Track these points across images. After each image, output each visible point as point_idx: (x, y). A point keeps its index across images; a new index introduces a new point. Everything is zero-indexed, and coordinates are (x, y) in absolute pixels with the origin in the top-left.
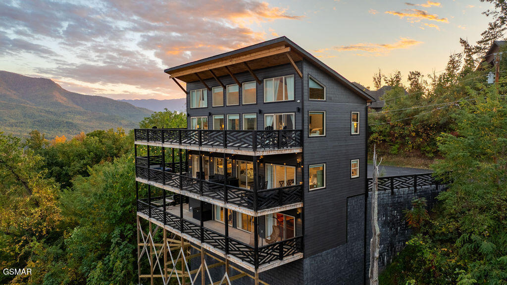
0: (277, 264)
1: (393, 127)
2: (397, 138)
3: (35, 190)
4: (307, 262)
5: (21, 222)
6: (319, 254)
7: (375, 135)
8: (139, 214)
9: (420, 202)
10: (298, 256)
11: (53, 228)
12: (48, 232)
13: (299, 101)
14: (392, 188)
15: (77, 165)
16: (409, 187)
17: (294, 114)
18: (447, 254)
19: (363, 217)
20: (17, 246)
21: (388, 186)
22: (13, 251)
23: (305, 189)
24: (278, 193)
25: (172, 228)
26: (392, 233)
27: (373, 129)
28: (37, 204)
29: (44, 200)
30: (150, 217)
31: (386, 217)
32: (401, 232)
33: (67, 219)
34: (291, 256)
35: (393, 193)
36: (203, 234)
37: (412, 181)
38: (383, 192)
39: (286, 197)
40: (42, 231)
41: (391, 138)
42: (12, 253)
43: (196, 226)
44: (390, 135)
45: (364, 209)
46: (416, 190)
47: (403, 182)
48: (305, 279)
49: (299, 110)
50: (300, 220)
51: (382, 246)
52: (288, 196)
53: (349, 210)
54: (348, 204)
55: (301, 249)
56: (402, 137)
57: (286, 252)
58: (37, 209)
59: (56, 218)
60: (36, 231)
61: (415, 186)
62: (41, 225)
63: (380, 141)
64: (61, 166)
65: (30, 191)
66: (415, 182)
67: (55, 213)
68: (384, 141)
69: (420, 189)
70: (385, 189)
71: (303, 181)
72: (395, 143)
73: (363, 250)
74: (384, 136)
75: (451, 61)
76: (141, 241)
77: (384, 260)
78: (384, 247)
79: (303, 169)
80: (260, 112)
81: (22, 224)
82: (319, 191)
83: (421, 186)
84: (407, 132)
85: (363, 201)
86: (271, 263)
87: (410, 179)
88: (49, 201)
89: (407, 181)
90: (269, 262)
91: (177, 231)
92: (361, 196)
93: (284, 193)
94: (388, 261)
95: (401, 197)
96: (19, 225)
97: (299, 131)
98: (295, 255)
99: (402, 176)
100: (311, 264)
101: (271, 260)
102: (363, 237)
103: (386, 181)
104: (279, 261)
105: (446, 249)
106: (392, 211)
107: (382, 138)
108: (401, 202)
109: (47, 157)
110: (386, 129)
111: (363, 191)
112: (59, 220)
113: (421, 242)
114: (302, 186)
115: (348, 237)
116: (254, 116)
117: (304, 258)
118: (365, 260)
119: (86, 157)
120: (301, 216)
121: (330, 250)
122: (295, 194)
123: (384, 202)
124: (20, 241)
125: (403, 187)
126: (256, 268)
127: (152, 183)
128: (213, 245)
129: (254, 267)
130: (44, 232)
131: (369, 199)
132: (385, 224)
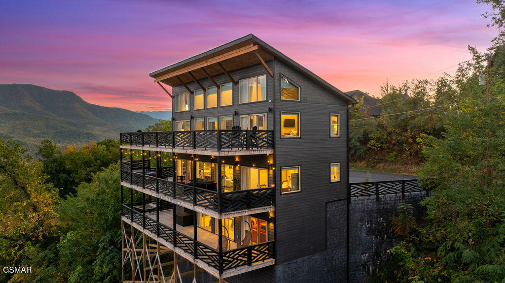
0: (245, 269)
1: (390, 134)
2: (394, 145)
3: (33, 195)
4: (279, 269)
5: (19, 227)
6: (294, 261)
7: (372, 142)
8: (124, 219)
9: (405, 208)
10: (270, 262)
11: (49, 233)
12: (44, 236)
13: (270, 101)
14: (377, 194)
15: (83, 172)
16: (396, 193)
17: (266, 114)
18: (431, 264)
19: (346, 223)
20: (13, 251)
21: (372, 192)
22: (9, 255)
23: (277, 193)
24: (246, 196)
25: (150, 232)
26: (378, 241)
27: (370, 135)
28: (35, 209)
29: (42, 205)
30: (132, 221)
31: (371, 224)
32: (388, 240)
33: (63, 224)
34: (261, 262)
35: (378, 199)
36: (176, 238)
37: (399, 187)
38: (367, 197)
39: (255, 200)
40: (38, 236)
41: (388, 145)
42: (8, 258)
43: (170, 230)
44: (387, 141)
45: (346, 216)
46: (404, 196)
47: (389, 188)
49: (270, 110)
50: (271, 225)
51: (367, 254)
52: (257, 199)
53: (328, 216)
54: (328, 209)
55: (273, 255)
56: (400, 144)
57: (255, 257)
58: (34, 215)
59: (53, 224)
60: (33, 236)
61: (403, 192)
62: (38, 230)
63: (377, 148)
64: (69, 172)
65: (28, 196)
66: (403, 188)
67: (52, 218)
68: (382, 148)
69: (409, 196)
70: (370, 195)
71: (275, 183)
72: (392, 150)
73: (345, 258)
74: (382, 143)
75: (460, 69)
76: (126, 247)
77: (369, 270)
78: (369, 256)
79: (274, 171)
80: (236, 113)
81: (19, 229)
82: (294, 195)
83: (410, 192)
84: (404, 139)
85: (345, 207)
86: (238, 268)
87: (397, 185)
88: (47, 206)
89: (393, 186)
90: (235, 267)
91: (154, 235)
92: (342, 202)
93: (253, 195)
94: (374, 271)
95: (388, 203)
96: (17, 230)
97: (270, 131)
98: (265, 261)
99: (388, 182)
100: (285, 272)
101: (238, 266)
102: (345, 245)
103: (370, 187)
104: (246, 266)
105: (430, 259)
106: (377, 218)
107: (379, 144)
108: (387, 209)
109: (56, 164)
110: (384, 135)
111: (344, 196)
112: (55, 225)
113: (403, 251)
114: (274, 189)
115: (328, 244)
116: (231, 118)
117: (276, 264)
118: (348, 269)
119: (92, 165)
120: (273, 220)
121: (306, 257)
122: (265, 197)
123: (368, 208)
124: (16, 246)
125: (389, 193)
126: (221, 273)
127: (135, 187)
128: (184, 250)
129: (218, 272)
130: (41, 237)
131: (352, 205)
132: (370, 231)
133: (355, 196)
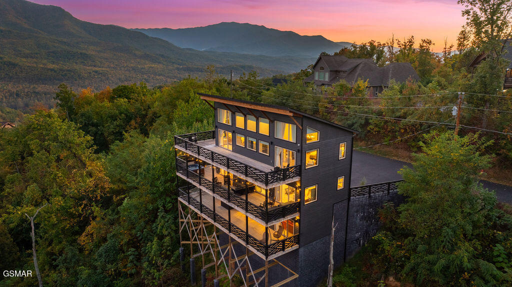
0: (281, 253)
4: (301, 250)
5: (80, 189)
6: (311, 244)
8: (180, 199)
9: (388, 206)
10: (296, 247)
11: (105, 194)
13: (299, 145)
14: (370, 193)
16: (383, 191)
17: (295, 152)
19: (346, 214)
20: (80, 209)
21: (366, 192)
22: (78, 211)
23: (302, 204)
25: (207, 217)
27: (370, 121)
28: (90, 175)
29: (96, 172)
30: (189, 204)
31: (364, 213)
33: (115, 187)
34: (291, 248)
35: (370, 196)
36: (231, 227)
37: (386, 187)
38: (362, 196)
39: (288, 211)
40: (97, 197)
43: (225, 221)
44: (383, 128)
45: (347, 210)
46: (389, 193)
47: (379, 188)
48: (300, 261)
49: (299, 151)
50: (297, 224)
51: (359, 233)
53: (334, 212)
54: (334, 208)
55: (298, 243)
56: (393, 131)
57: (287, 246)
58: (91, 179)
59: (106, 186)
61: (388, 190)
62: (96, 192)
63: (375, 131)
65: (84, 165)
66: (389, 187)
69: (392, 192)
70: (364, 195)
71: (300, 198)
72: (387, 136)
73: (344, 237)
77: (360, 243)
78: (361, 234)
79: (300, 191)
80: (272, 143)
82: (312, 203)
83: (393, 190)
84: (397, 129)
85: (346, 204)
86: (277, 254)
87: (384, 186)
89: (382, 187)
90: (275, 253)
91: (211, 220)
92: (345, 201)
93: (286, 209)
94: (364, 244)
95: (377, 199)
96: (79, 192)
98: (293, 247)
99: (378, 184)
100: (304, 251)
101: (276, 252)
102: (345, 228)
103: (365, 189)
105: (400, 243)
106: (368, 209)
107: (377, 129)
108: (376, 202)
110: (381, 123)
111: (347, 197)
112: (108, 187)
113: (383, 238)
114: (300, 202)
116: (267, 144)
117: (299, 248)
118: (346, 243)
120: (298, 221)
121: (319, 240)
122: (294, 208)
123: (362, 203)
125: (378, 192)
126: (267, 258)
127: (191, 181)
128: (237, 236)
129: (265, 257)
130: (99, 198)
131: (351, 203)
132: (362, 218)
133: (354, 196)
